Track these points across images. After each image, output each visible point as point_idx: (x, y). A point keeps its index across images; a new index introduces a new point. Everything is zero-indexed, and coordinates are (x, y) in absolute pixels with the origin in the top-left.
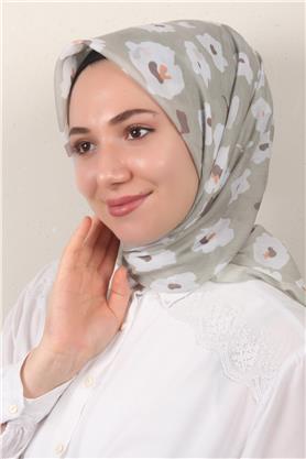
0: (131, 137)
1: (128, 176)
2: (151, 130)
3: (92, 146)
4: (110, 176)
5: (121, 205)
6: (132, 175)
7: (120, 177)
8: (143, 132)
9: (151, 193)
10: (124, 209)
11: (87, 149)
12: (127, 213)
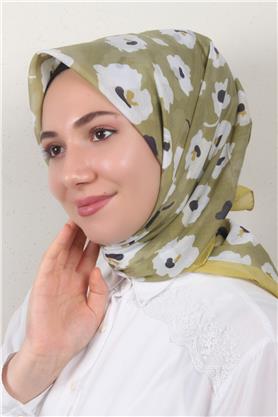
0: (96, 139)
1: (92, 177)
2: (114, 132)
3: (62, 149)
4: (74, 176)
5: (87, 205)
6: (96, 176)
7: (84, 178)
8: (107, 133)
9: (116, 193)
10: (90, 209)
11: (57, 153)
12: (93, 213)
